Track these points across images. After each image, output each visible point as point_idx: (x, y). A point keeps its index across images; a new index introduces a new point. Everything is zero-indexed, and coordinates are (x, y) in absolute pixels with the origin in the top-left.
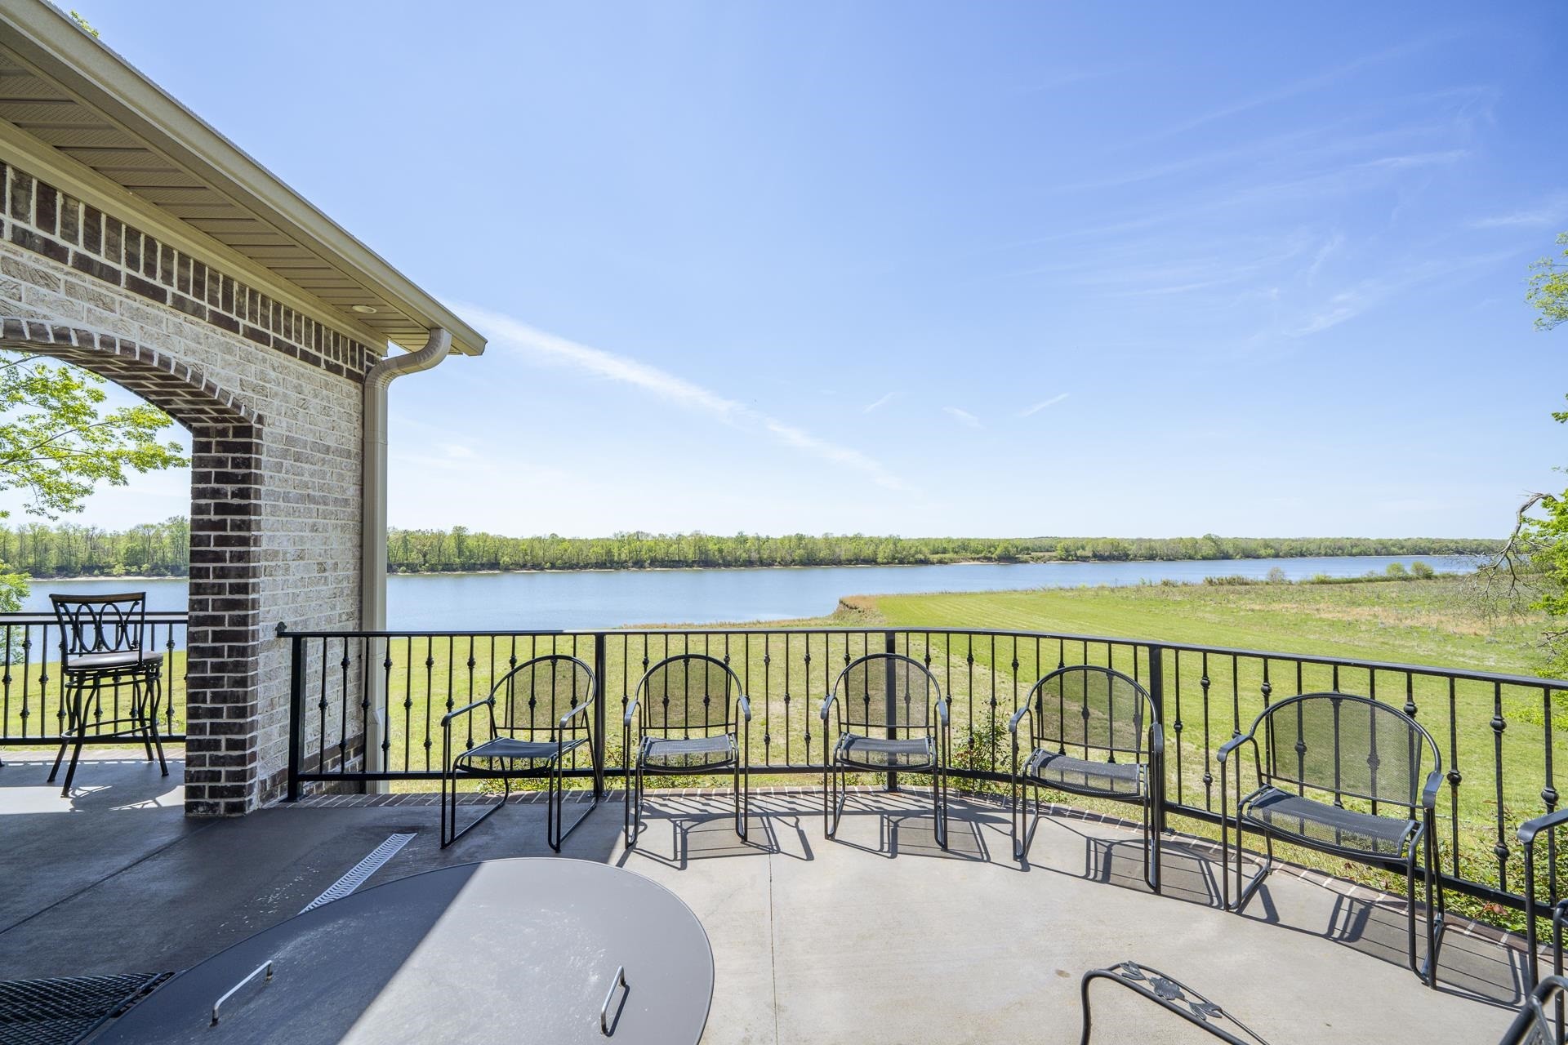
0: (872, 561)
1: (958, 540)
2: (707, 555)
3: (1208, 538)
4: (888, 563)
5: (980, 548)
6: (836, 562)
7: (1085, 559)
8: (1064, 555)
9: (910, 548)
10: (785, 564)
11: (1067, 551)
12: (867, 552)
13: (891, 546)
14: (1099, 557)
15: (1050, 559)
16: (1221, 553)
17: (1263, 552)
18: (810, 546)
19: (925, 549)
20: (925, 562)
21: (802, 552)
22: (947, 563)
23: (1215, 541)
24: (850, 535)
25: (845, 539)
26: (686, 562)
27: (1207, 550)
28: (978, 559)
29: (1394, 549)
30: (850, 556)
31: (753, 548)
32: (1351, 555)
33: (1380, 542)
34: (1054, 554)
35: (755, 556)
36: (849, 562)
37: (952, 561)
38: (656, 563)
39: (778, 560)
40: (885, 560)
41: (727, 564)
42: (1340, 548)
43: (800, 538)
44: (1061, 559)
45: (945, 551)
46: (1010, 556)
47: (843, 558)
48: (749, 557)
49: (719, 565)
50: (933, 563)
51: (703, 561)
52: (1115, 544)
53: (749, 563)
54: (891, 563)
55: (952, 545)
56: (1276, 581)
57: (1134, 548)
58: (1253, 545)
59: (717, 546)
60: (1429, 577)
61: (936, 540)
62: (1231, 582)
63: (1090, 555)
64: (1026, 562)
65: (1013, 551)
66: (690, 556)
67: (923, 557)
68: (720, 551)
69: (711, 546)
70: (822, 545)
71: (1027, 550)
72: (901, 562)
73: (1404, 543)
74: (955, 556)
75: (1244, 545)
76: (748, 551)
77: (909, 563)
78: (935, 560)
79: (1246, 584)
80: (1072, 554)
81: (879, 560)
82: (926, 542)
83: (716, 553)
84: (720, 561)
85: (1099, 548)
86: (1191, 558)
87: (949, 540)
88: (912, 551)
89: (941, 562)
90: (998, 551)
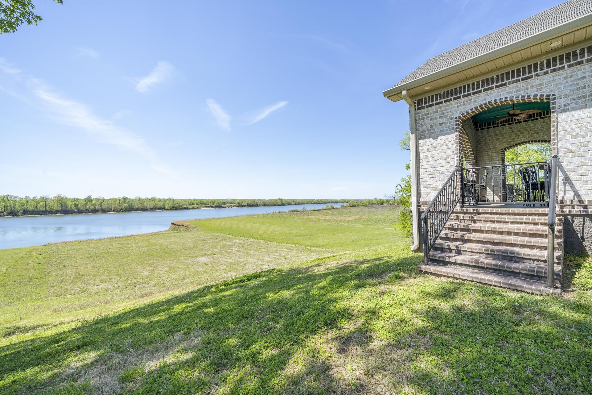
0: (163, 209)
1: (198, 200)
2: (67, 207)
3: (279, 199)
4: (170, 209)
5: (207, 203)
6: (145, 209)
7: (244, 206)
8: (238, 205)
9: (180, 203)
10: (116, 211)
11: (239, 203)
12: (161, 205)
13: (171, 202)
14: (249, 205)
15: (234, 206)
16: (282, 203)
17: (293, 203)
18: (130, 203)
19: (186, 203)
20: (187, 208)
21: (126, 205)
22: (196, 209)
23: (281, 200)
24: (150, 198)
25: (147, 199)
26: (52, 211)
27: (279, 203)
28: (208, 207)
29: (320, 202)
30: (152, 206)
31: (97, 204)
32: (312, 204)
33: (317, 200)
34: (235, 205)
35: (98, 207)
36: (151, 209)
37: (198, 208)
38: (26, 212)
39: (113, 209)
40: (169, 208)
41: (80, 212)
42: (309, 202)
43: (125, 199)
44: (237, 206)
45: (193, 204)
46: (220, 205)
47: (148, 207)
48: (95, 208)
49: (75, 212)
50: (190, 209)
51: (64, 211)
52: (254, 201)
53: (95, 211)
54: (172, 209)
55: (196, 202)
56: (304, 210)
57: (259, 202)
58: (290, 201)
59: (74, 203)
60: (333, 208)
61: (189, 200)
62: (295, 211)
63: (246, 205)
64: (225, 208)
65: (221, 204)
66: (54, 208)
67: (186, 207)
68: (76, 205)
69: (69, 203)
70: (138, 202)
71: (224, 203)
72: (176, 209)
73: (322, 201)
74: (198, 206)
75: (288, 201)
76: (95, 204)
77: (180, 209)
78: (191, 208)
79: (298, 212)
80: (240, 205)
81: (166, 208)
82: (185, 201)
83: (73, 207)
84: (76, 211)
85: (249, 202)
86: (275, 205)
87: (195, 200)
88: (181, 204)
89: (193, 208)
90: (215, 204)
